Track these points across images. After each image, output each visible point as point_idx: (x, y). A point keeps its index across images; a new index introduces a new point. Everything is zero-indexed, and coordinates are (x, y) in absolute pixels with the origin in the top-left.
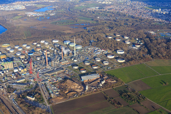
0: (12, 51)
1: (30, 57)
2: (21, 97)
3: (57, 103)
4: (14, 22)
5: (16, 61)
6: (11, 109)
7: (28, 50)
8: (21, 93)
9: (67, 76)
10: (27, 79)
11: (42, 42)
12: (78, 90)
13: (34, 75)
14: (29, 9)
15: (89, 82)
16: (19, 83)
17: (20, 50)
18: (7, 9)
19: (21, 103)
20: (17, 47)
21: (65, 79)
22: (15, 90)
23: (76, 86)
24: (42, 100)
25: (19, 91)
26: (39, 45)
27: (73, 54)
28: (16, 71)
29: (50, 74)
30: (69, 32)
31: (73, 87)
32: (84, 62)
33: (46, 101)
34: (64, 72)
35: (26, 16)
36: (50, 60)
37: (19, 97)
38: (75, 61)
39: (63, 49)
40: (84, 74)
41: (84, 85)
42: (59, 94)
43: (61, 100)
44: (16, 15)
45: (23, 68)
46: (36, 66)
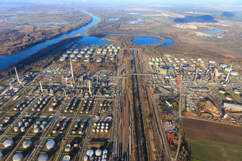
0: (171, 61)
1: (183, 70)
2: (162, 100)
3: (189, 117)
4: (182, 38)
5: (171, 70)
6: (151, 106)
7: (184, 64)
8: (163, 97)
9: (210, 97)
10: (173, 87)
11: (199, 60)
12: (215, 115)
13: (180, 86)
14: (200, 29)
15: (231, 112)
16: (165, 88)
17: (178, 62)
18: (181, 27)
19: (160, 105)
20: (176, 59)
21: (207, 99)
22: (160, 92)
23: (214, 110)
24: (177, 110)
25: (162, 95)
26: (195, 62)
27: (225, 78)
28: (167, 77)
29: (194, 90)
30: (230, 56)
31: (210, 110)
32: (234, 89)
33: (180, 111)
34: (208, 93)
35: (195, 35)
36: (199, 78)
37: (160, 99)
38: (225, 85)
39: (216, 70)
40: (228, 102)
41: (223, 111)
42: (195, 110)
43: (194, 116)
44: (187, 33)
45: (174, 77)
46: (184, 79)
